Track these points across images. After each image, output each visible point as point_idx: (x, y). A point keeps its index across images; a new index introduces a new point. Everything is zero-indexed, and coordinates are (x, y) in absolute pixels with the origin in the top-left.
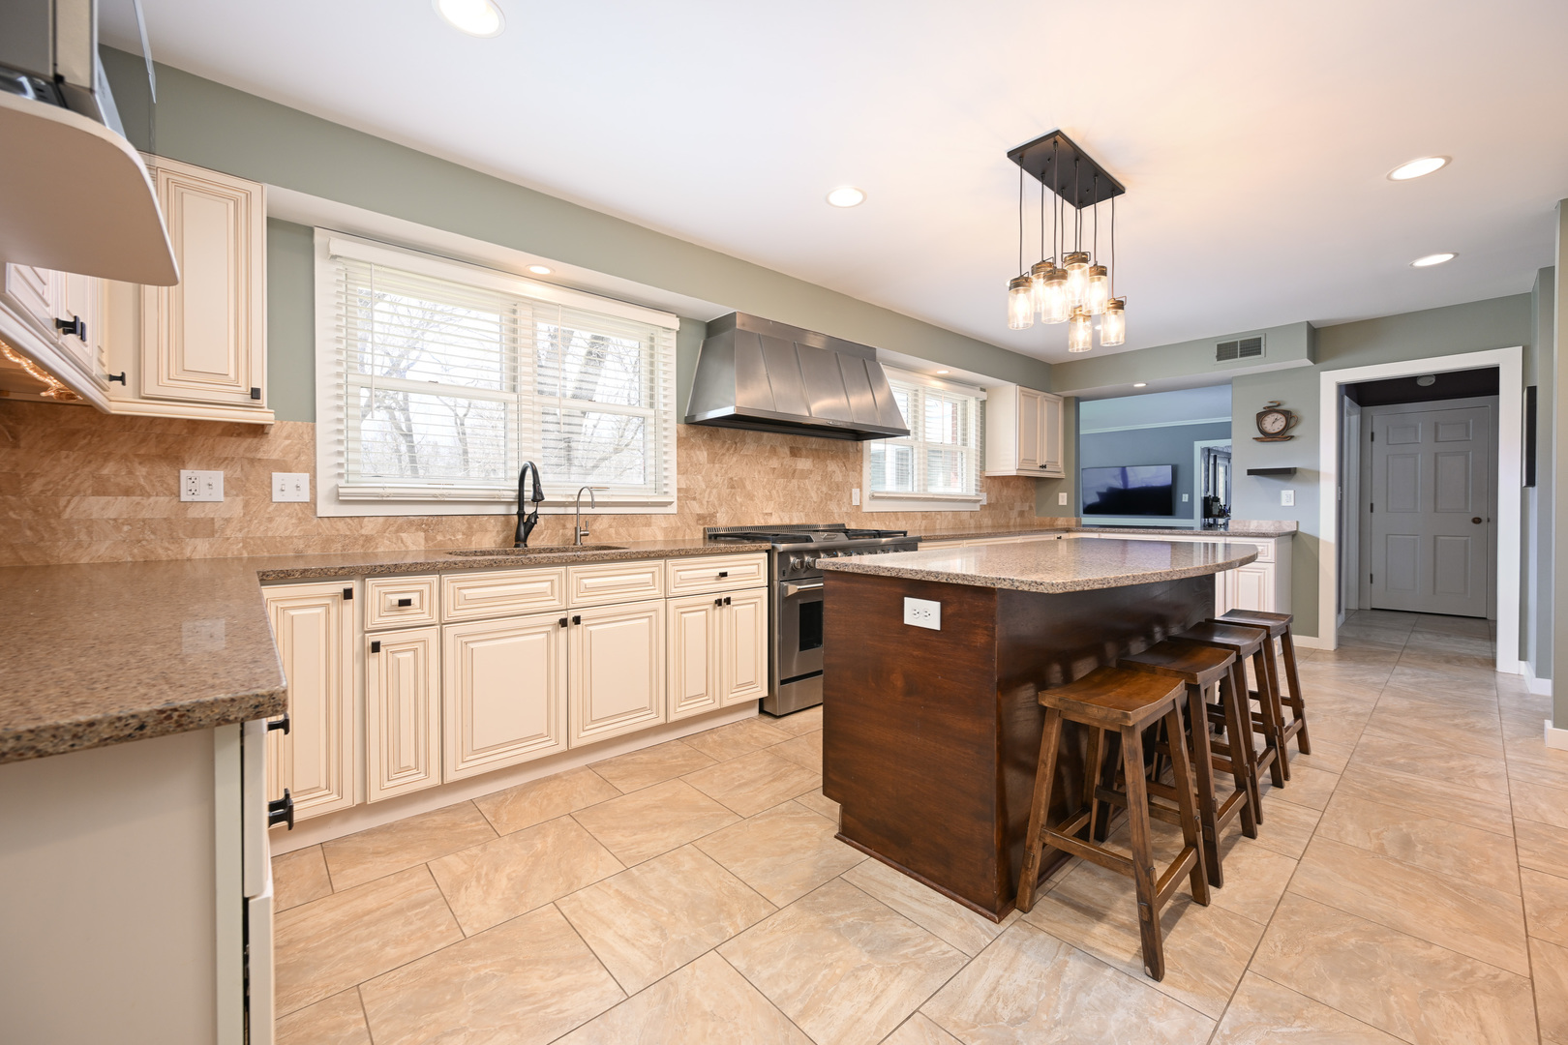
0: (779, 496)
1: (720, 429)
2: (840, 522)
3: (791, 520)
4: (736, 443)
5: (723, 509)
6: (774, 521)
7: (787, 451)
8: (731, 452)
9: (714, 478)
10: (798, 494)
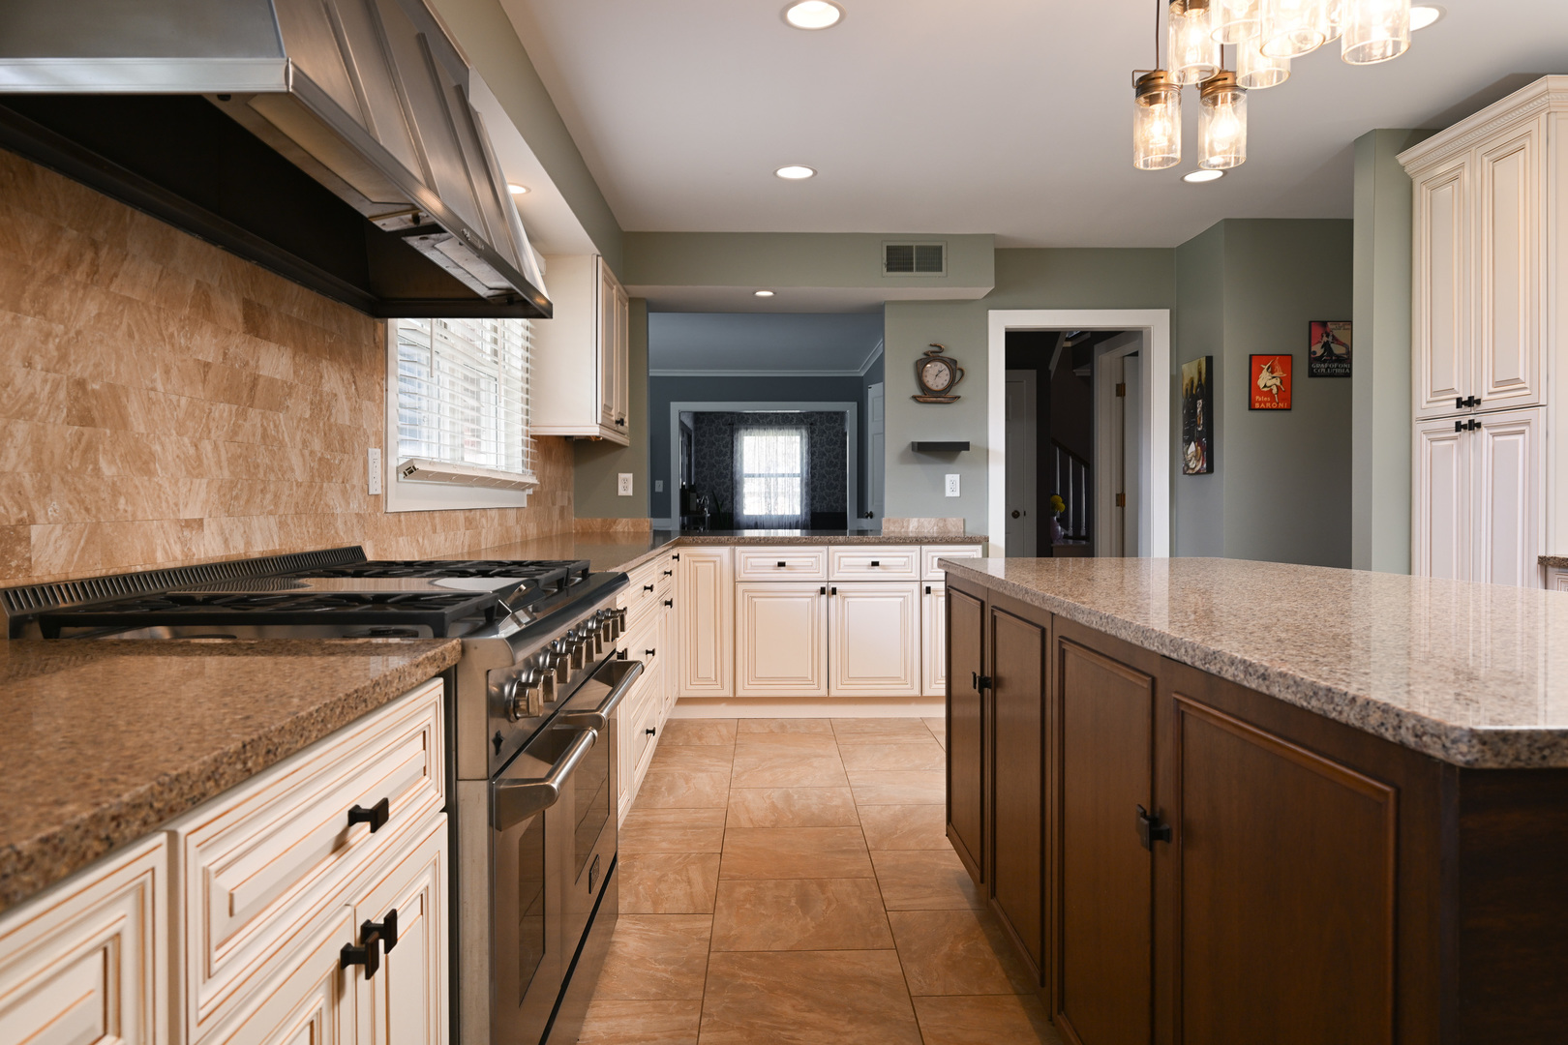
0: (219, 463)
1: (38, 168)
2: (347, 542)
3: (248, 544)
4: (95, 246)
5: (54, 508)
6: (208, 548)
7: (236, 309)
8: (80, 275)
9: (19, 374)
10: (263, 459)
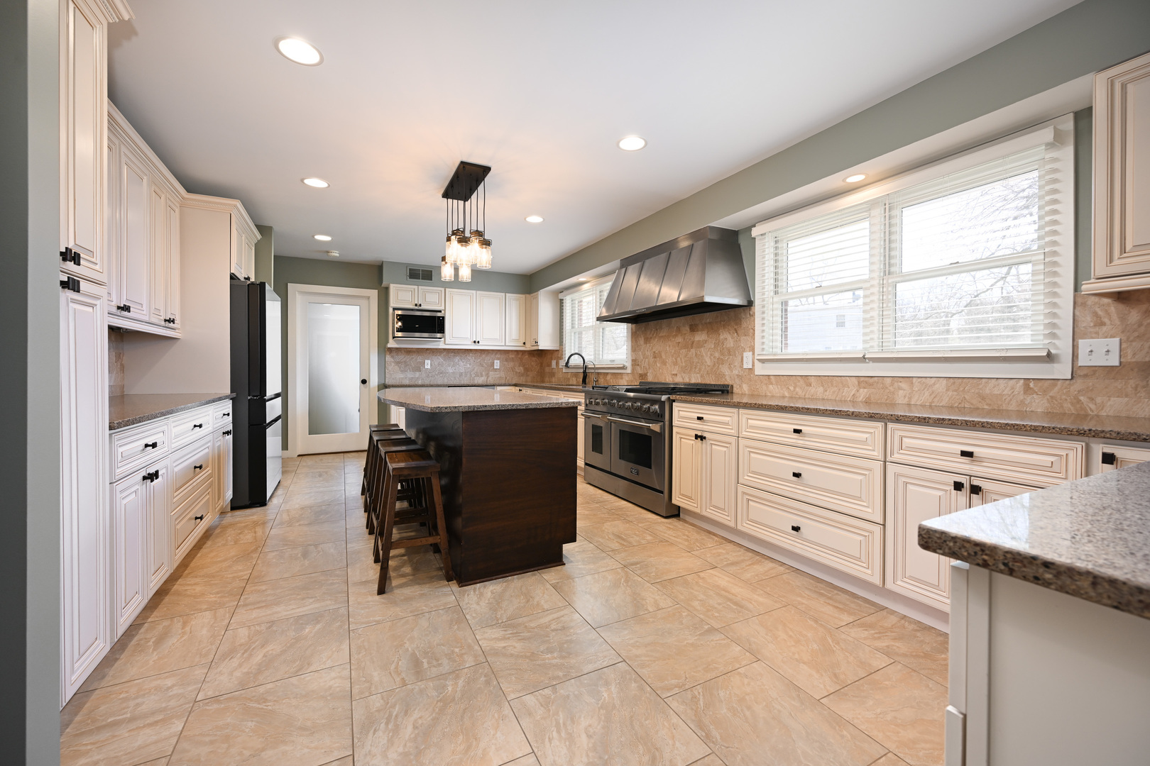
0: (682, 362)
5: (650, 371)
9: (647, 353)
10: (696, 360)
